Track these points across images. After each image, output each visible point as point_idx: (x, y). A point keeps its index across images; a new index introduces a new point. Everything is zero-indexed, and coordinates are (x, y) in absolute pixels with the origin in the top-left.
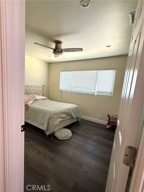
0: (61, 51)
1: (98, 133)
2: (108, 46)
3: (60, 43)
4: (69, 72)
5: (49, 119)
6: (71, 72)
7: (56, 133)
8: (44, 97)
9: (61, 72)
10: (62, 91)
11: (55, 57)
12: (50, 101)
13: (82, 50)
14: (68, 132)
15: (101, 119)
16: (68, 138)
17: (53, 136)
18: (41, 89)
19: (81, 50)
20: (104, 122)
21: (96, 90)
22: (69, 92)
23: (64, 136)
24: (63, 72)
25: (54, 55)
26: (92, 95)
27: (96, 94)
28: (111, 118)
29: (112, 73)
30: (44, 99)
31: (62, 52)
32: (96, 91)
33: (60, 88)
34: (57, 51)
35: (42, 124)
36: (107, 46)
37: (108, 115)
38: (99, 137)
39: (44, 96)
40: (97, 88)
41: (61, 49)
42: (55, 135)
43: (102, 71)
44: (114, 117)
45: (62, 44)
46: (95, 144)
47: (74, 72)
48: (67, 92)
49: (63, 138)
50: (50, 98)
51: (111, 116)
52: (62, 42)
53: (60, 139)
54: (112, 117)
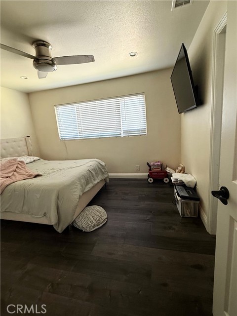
0: (51, 62)
1: (143, 196)
2: (132, 54)
3: (44, 45)
4: (70, 106)
5: (58, 199)
6: (75, 106)
7: (78, 222)
8: (32, 158)
9: (55, 108)
10: (65, 140)
11: (39, 78)
12: (47, 161)
13: (93, 60)
14: (98, 211)
15: (137, 171)
16: (102, 224)
17: (73, 230)
18: (23, 143)
19: (91, 60)
20: (144, 175)
21: (122, 129)
22: (79, 140)
23: (94, 223)
24: (60, 108)
25: (37, 70)
26: (117, 138)
27: (122, 135)
28: (152, 167)
29: (141, 99)
30: (34, 161)
31: (53, 64)
32: (122, 131)
33: (60, 136)
34: (42, 61)
35: (45, 214)
36: (131, 56)
37: (148, 164)
38: (149, 202)
39: (31, 156)
40: (122, 126)
41: (51, 59)
42: (76, 226)
43: (126, 99)
44: (156, 164)
45: (50, 47)
46: (149, 217)
47: (79, 105)
48: (74, 140)
49: (95, 226)
50: (45, 157)
51: (152, 164)
52: (50, 43)
53: (88, 231)
54: (154, 165)
